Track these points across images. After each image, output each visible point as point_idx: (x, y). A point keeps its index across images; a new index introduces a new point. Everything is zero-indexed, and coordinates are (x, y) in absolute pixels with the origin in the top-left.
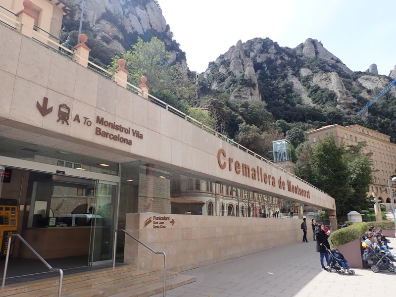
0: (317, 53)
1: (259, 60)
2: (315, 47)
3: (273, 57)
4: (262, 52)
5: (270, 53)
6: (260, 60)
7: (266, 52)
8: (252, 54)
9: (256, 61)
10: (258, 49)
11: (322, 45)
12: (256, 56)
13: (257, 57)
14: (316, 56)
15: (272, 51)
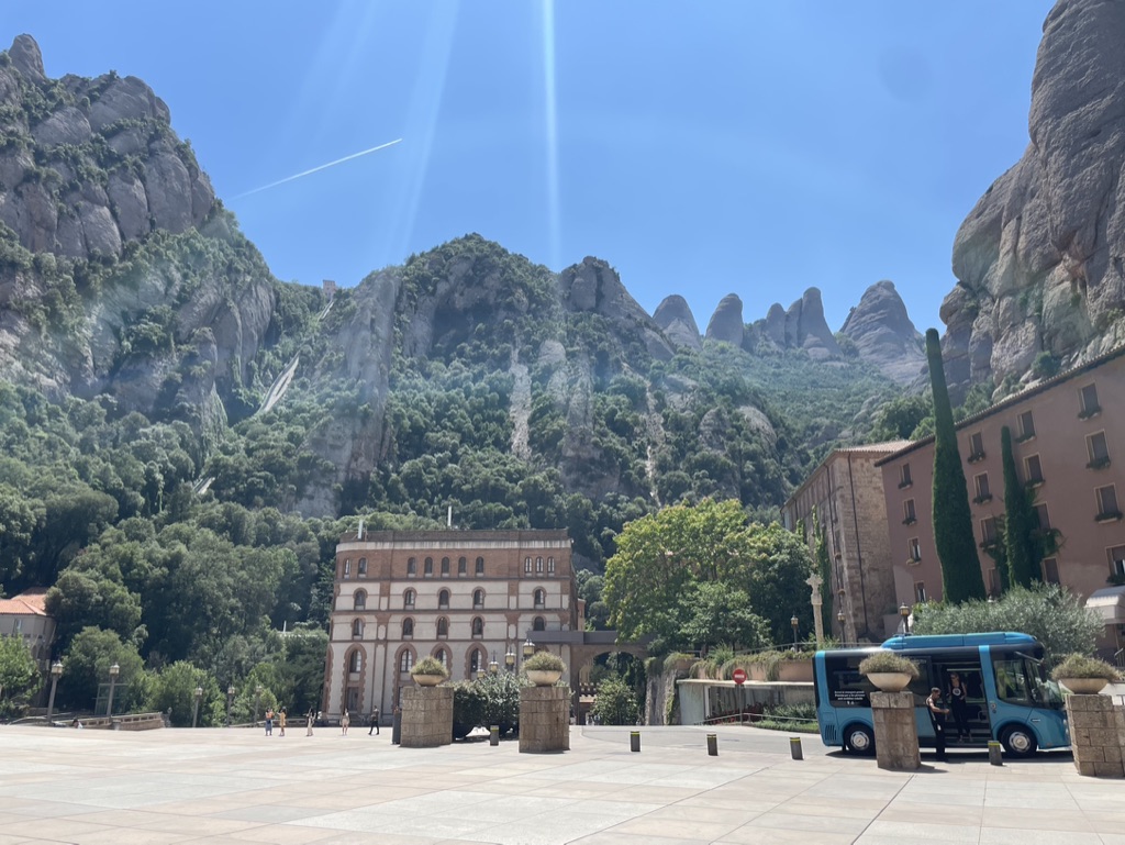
0: (600, 296)
1: (460, 302)
2: (600, 280)
3: (491, 301)
4: (469, 281)
5: (487, 288)
6: (462, 303)
7: (477, 284)
8: (443, 287)
9: (454, 303)
10: (460, 275)
11: (616, 277)
12: (452, 291)
13: (457, 295)
14: (597, 305)
15: (492, 283)
